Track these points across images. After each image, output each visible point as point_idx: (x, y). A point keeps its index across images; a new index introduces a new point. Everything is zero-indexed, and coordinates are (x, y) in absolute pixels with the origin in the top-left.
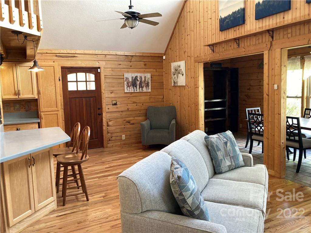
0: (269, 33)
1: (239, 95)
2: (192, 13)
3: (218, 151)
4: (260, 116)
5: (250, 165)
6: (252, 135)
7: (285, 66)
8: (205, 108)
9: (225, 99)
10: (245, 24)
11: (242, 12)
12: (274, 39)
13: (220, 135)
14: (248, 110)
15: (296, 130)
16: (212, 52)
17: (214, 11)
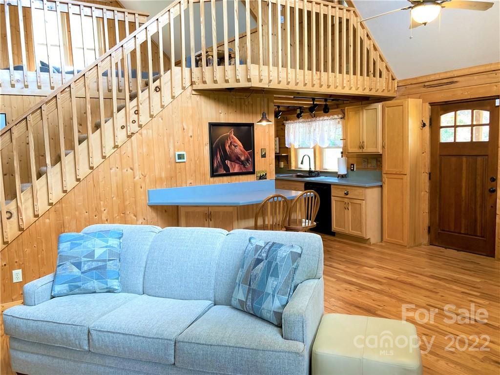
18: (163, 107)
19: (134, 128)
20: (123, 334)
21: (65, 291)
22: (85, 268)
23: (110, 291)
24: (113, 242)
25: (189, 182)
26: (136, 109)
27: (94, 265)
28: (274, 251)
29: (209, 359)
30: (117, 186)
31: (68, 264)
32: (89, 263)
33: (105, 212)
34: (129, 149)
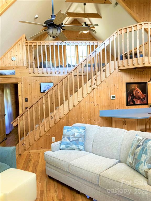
18: (106, 77)
19: (95, 86)
20: (80, 168)
21: (64, 148)
22: (71, 140)
23: (80, 150)
24: (82, 131)
25: (116, 108)
26: (95, 79)
27: (74, 139)
28: (146, 142)
29: (113, 186)
30: (88, 109)
31: (66, 138)
32: (73, 138)
33: (83, 118)
34: (93, 94)
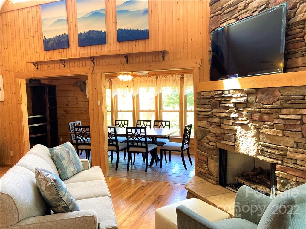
0: (91, 60)
1: (58, 111)
2: (10, 27)
3: (63, 160)
4: (81, 128)
5: (88, 168)
6: (78, 146)
7: (105, 87)
8: (29, 124)
9: (46, 114)
10: (70, 49)
11: (67, 38)
12: (95, 65)
13: (62, 146)
14: (71, 124)
15: (113, 137)
16: (37, 69)
17: (37, 30)
